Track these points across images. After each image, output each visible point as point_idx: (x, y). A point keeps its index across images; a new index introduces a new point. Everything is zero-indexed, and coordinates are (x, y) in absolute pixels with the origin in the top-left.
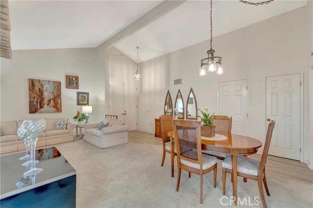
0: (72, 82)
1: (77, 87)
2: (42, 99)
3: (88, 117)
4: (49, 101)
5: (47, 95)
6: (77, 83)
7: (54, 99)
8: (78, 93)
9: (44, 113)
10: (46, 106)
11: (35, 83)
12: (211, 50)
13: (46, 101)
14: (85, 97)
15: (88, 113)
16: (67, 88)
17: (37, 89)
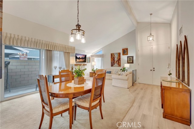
0: (125, 51)
1: (127, 54)
2: (114, 61)
3: (127, 70)
4: (116, 61)
5: (116, 59)
6: (127, 52)
7: (118, 61)
8: (128, 57)
9: (115, 66)
10: (115, 64)
11: (112, 55)
12: (78, 25)
13: (115, 61)
14: (131, 59)
15: (128, 68)
16: (123, 55)
17: (113, 57)
